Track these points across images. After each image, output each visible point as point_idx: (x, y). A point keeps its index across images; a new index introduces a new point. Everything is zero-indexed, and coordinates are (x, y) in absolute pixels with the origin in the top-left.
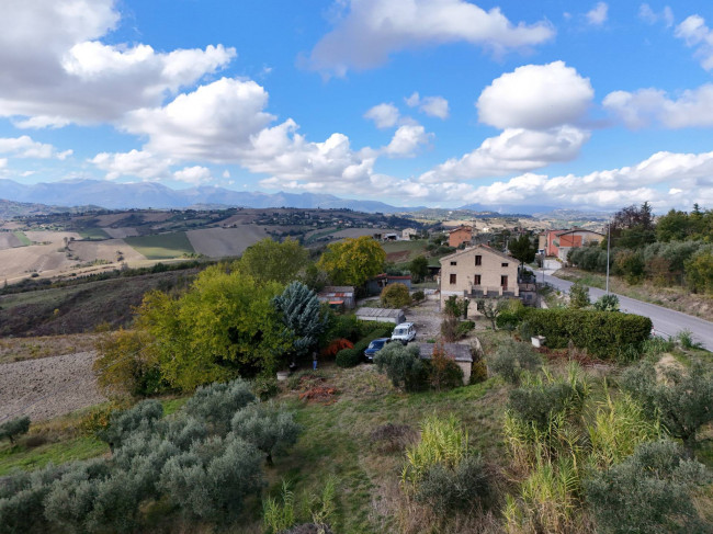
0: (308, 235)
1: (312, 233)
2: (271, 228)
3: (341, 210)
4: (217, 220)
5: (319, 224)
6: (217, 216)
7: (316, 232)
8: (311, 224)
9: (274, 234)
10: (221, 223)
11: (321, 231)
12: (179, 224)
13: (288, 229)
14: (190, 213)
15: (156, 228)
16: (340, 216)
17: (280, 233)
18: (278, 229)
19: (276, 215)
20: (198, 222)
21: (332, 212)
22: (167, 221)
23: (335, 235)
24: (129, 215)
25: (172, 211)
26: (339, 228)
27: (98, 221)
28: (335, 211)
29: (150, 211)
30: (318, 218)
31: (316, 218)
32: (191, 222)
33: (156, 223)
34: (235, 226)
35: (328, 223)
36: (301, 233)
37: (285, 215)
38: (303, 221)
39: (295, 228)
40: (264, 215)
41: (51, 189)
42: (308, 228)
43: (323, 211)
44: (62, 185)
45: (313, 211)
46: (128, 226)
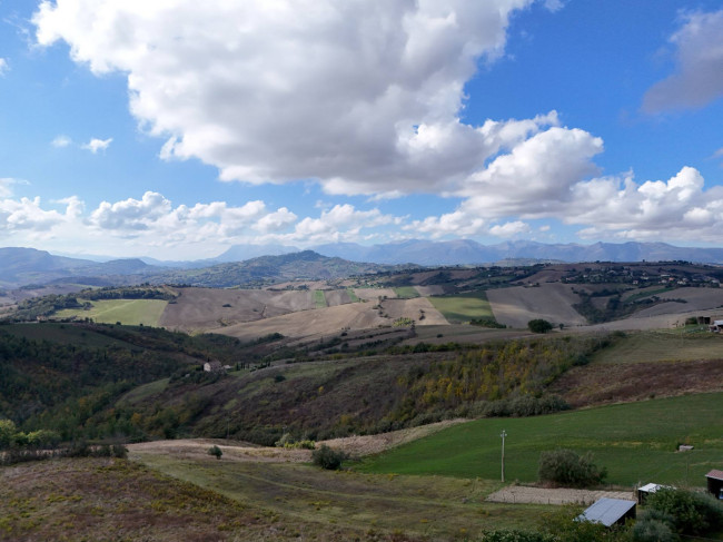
0: (626, 296)
1: (630, 294)
2: (578, 287)
3: (675, 263)
4: (522, 277)
5: (641, 281)
6: (521, 272)
7: (637, 291)
8: (631, 282)
9: (582, 294)
10: (525, 281)
11: (645, 289)
12: (484, 281)
13: (600, 288)
14: (495, 270)
15: (460, 285)
16: (673, 271)
17: (590, 292)
18: (587, 289)
19: (588, 270)
20: (501, 279)
21: (661, 266)
22: (472, 278)
23: (662, 296)
24: (438, 272)
25: (477, 269)
26: (669, 286)
27: (412, 278)
28: (666, 264)
29: (458, 268)
30: (640, 273)
31: (638, 274)
32: (495, 279)
33: (461, 280)
34: (538, 285)
35: (654, 281)
36: (617, 293)
37: (599, 271)
38: (620, 278)
39: (608, 287)
40: (574, 270)
41: (383, 249)
42: (627, 286)
43: (649, 265)
44: (391, 246)
45: (638, 265)
46: (436, 283)
